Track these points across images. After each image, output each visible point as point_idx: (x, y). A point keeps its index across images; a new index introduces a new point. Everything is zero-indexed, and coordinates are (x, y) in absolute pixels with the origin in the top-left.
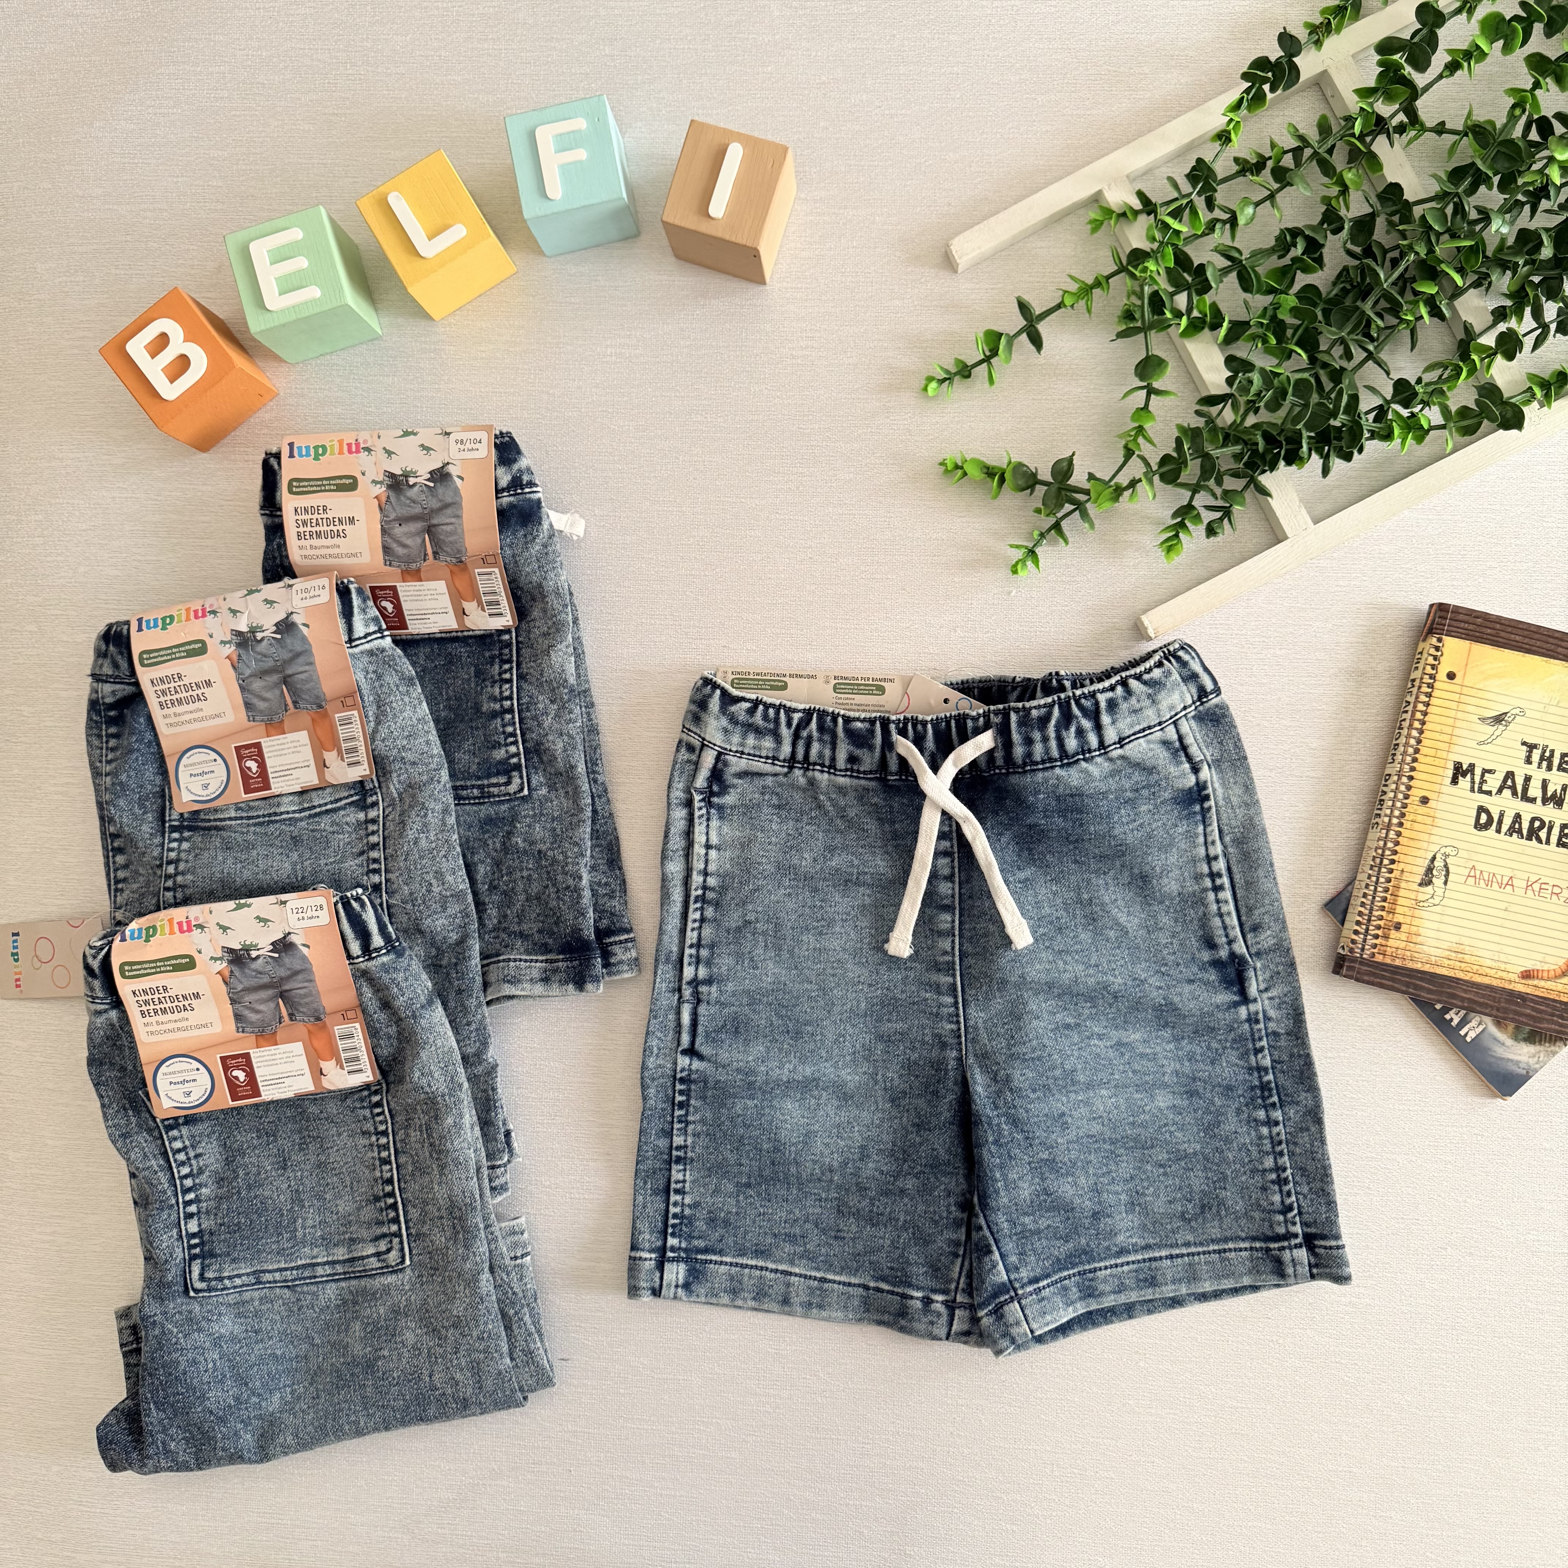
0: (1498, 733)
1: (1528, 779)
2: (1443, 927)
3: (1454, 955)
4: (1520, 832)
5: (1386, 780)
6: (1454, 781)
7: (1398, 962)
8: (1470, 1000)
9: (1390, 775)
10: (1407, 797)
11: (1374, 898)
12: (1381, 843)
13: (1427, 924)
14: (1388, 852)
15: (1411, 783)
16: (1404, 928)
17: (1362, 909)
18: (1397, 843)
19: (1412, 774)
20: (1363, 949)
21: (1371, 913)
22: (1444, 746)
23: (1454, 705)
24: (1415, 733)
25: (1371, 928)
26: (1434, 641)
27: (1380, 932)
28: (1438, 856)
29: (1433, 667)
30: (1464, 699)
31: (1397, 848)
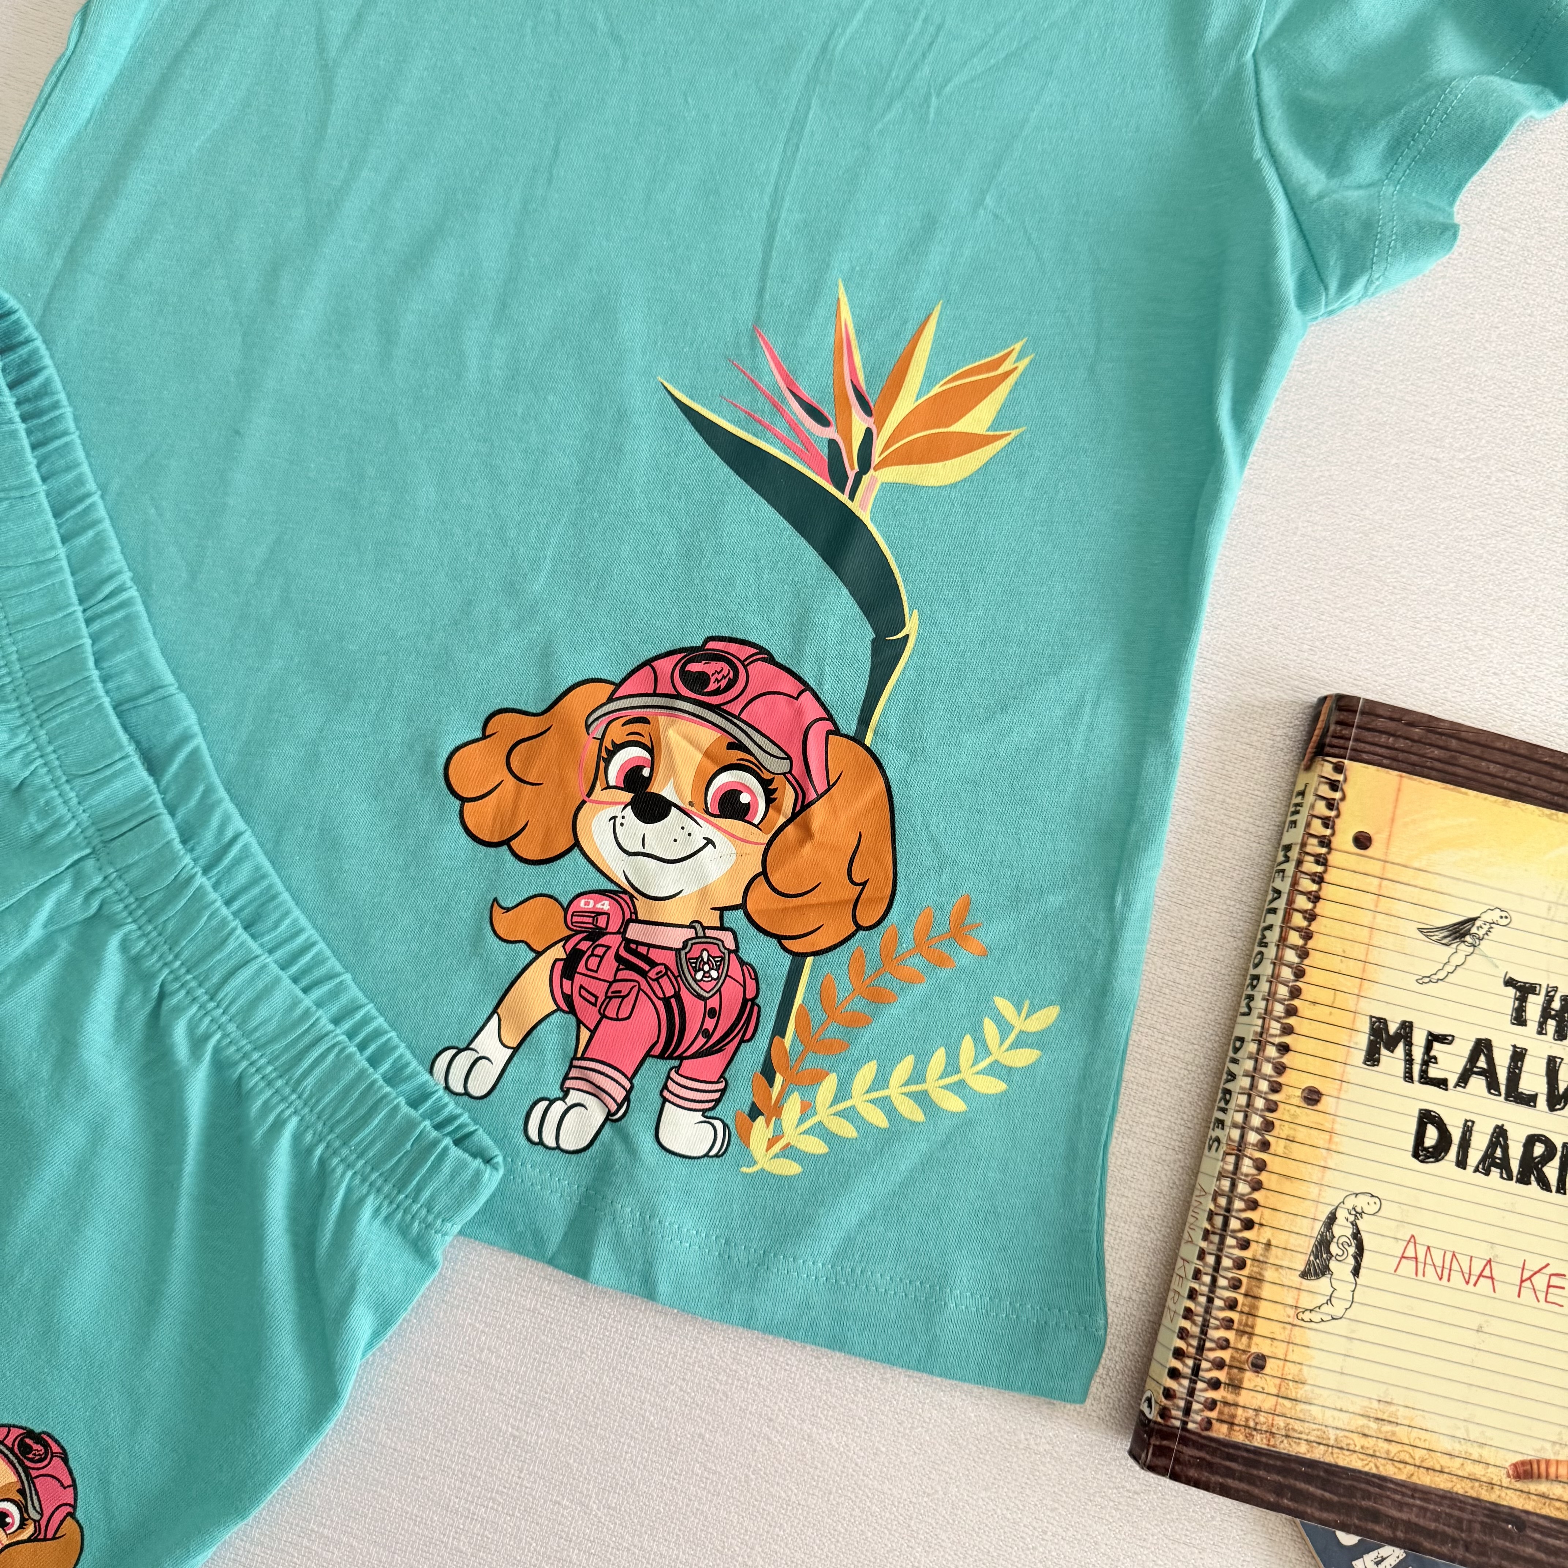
0: (1458, 959)
1: (1518, 1056)
2: (1351, 1366)
3: (1373, 1425)
4: (1504, 1165)
5: (1236, 1050)
6: (1372, 1058)
7: (1259, 1441)
8: (1409, 1526)
9: (1242, 1040)
10: (1276, 1088)
11: (1210, 1300)
12: (1226, 1184)
13: (1318, 1359)
14: (1238, 1204)
15: (1286, 1060)
16: (1271, 1366)
17: (1187, 1324)
18: (1257, 1186)
19: (1287, 1039)
20: (1187, 1411)
21: (1204, 1332)
22: (1350, 984)
23: (1367, 900)
24: (1291, 956)
25: (1205, 1365)
26: (1327, 769)
27: (1222, 1375)
28: (1341, 1215)
29: (1327, 822)
30: (1388, 888)
31: (1256, 1195)
